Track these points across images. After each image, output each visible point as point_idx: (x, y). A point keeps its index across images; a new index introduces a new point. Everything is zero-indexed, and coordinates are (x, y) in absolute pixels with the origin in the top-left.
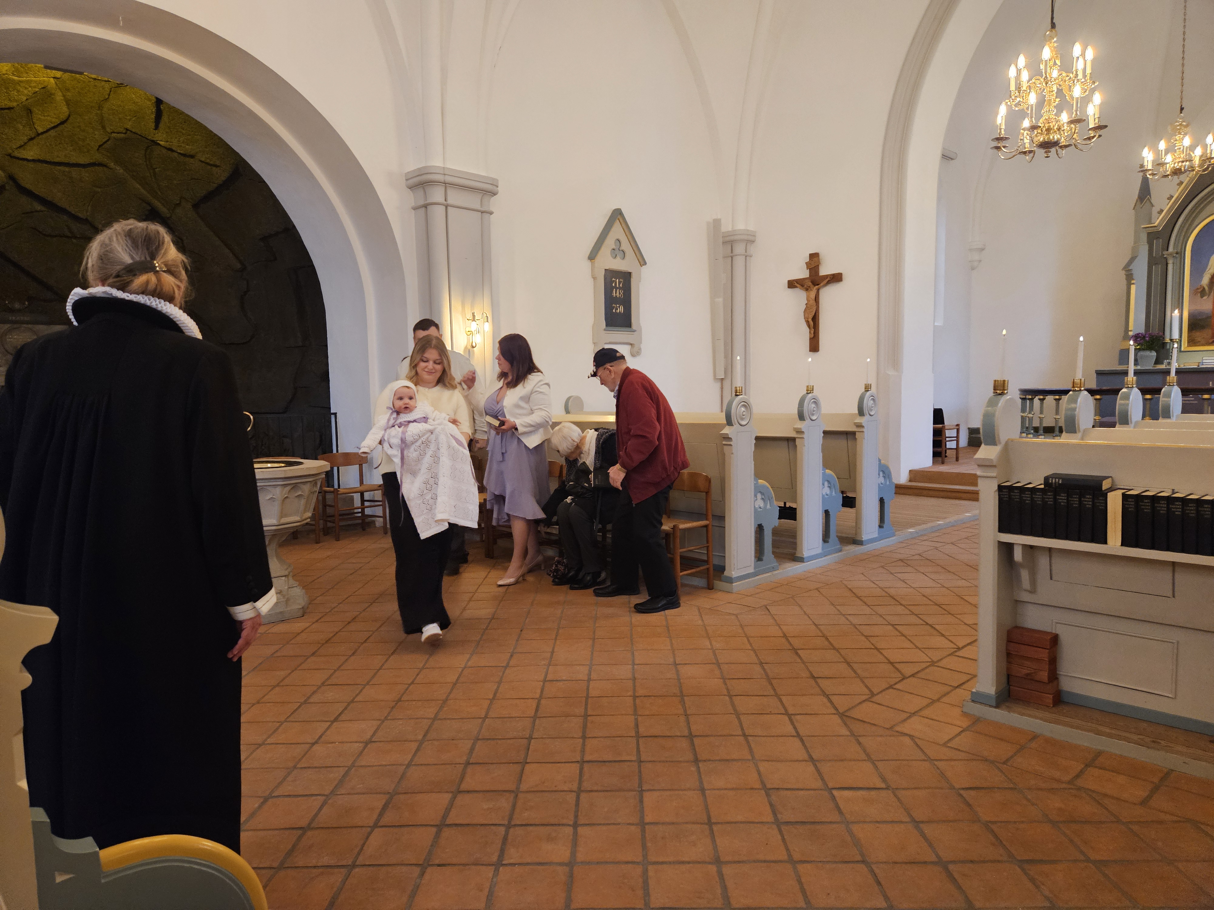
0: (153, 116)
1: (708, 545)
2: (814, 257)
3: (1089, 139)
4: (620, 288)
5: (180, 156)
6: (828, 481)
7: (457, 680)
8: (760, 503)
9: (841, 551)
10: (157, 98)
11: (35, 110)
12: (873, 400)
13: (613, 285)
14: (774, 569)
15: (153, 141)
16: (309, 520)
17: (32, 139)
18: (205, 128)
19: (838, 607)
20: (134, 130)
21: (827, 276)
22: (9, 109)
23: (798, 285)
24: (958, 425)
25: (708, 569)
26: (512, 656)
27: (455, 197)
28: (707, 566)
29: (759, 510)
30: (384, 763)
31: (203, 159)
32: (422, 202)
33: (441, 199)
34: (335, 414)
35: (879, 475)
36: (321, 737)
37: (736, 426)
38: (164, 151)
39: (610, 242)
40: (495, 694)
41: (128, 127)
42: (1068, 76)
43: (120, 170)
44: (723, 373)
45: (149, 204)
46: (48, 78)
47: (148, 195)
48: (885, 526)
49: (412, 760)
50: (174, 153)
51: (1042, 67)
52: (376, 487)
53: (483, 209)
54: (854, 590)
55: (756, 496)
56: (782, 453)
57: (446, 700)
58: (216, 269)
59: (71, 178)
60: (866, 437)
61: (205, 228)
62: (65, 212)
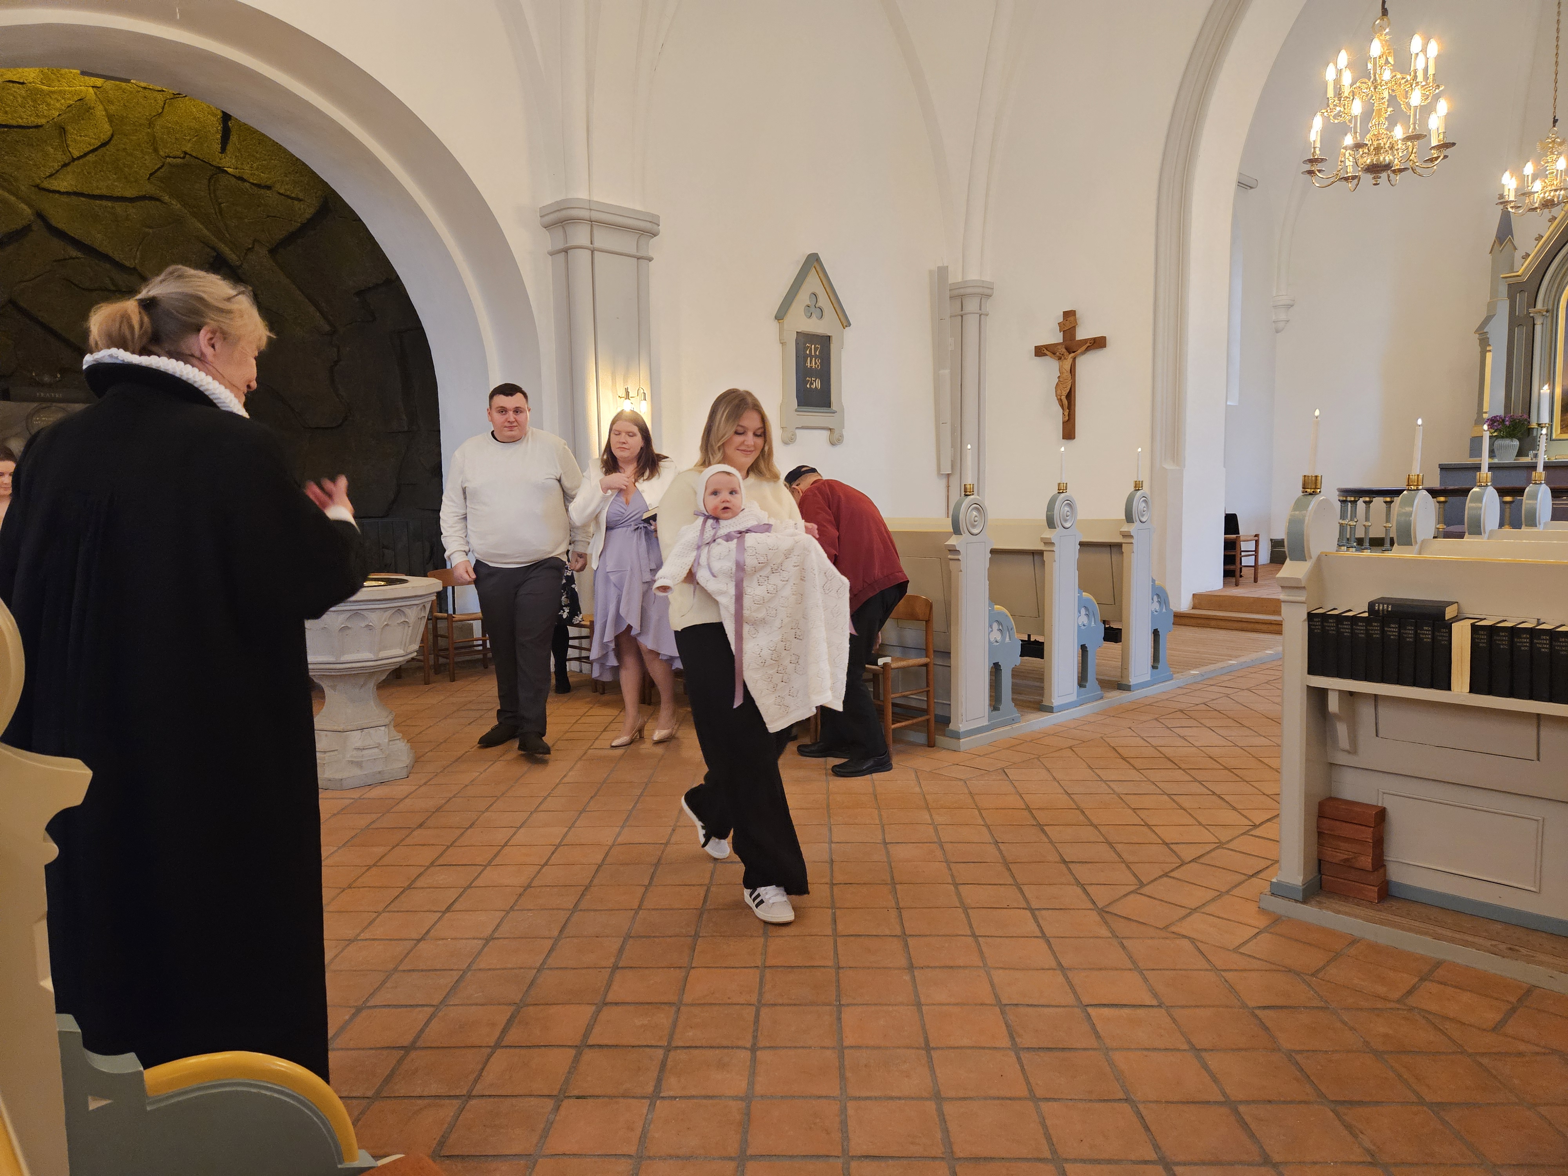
0: (219, 136)
1: (928, 689)
2: (1069, 315)
3: (1432, 160)
4: (816, 357)
5: (253, 187)
6: (1086, 607)
8: (996, 635)
9: (1102, 698)
10: (223, 112)
11: (69, 128)
12: (1145, 501)
13: (808, 352)
14: (1013, 721)
15: (219, 168)
16: (415, 654)
17: (65, 165)
18: (285, 151)
19: (1096, 770)
20: (194, 154)
21: (1085, 341)
22: (37, 127)
23: (1047, 353)
24: (1256, 536)
25: (928, 720)
27: (603, 239)
28: (927, 717)
29: (995, 644)
31: (282, 191)
32: (561, 245)
33: (587, 243)
35: (1153, 599)
36: (428, 931)
37: (966, 536)
38: (233, 180)
39: (803, 298)
40: (651, 879)
41: (188, 150)
42: (1403, 78)
43: (176, 205)
44: (949, 467)
45: (213, 249)
46: (85, 87)
47: (213, 237)
49: (544, 963)
50: (245, 184)
51: (1370, 66)
53: (639, 254)
54: (1118, 749)
55: (991, 626)
56: (1024, 569)
57: (589, 887)
58: (299, 332)
59: (115, 216)
60: (1135, 550)
61: (284, 279)
62: (107, 258)
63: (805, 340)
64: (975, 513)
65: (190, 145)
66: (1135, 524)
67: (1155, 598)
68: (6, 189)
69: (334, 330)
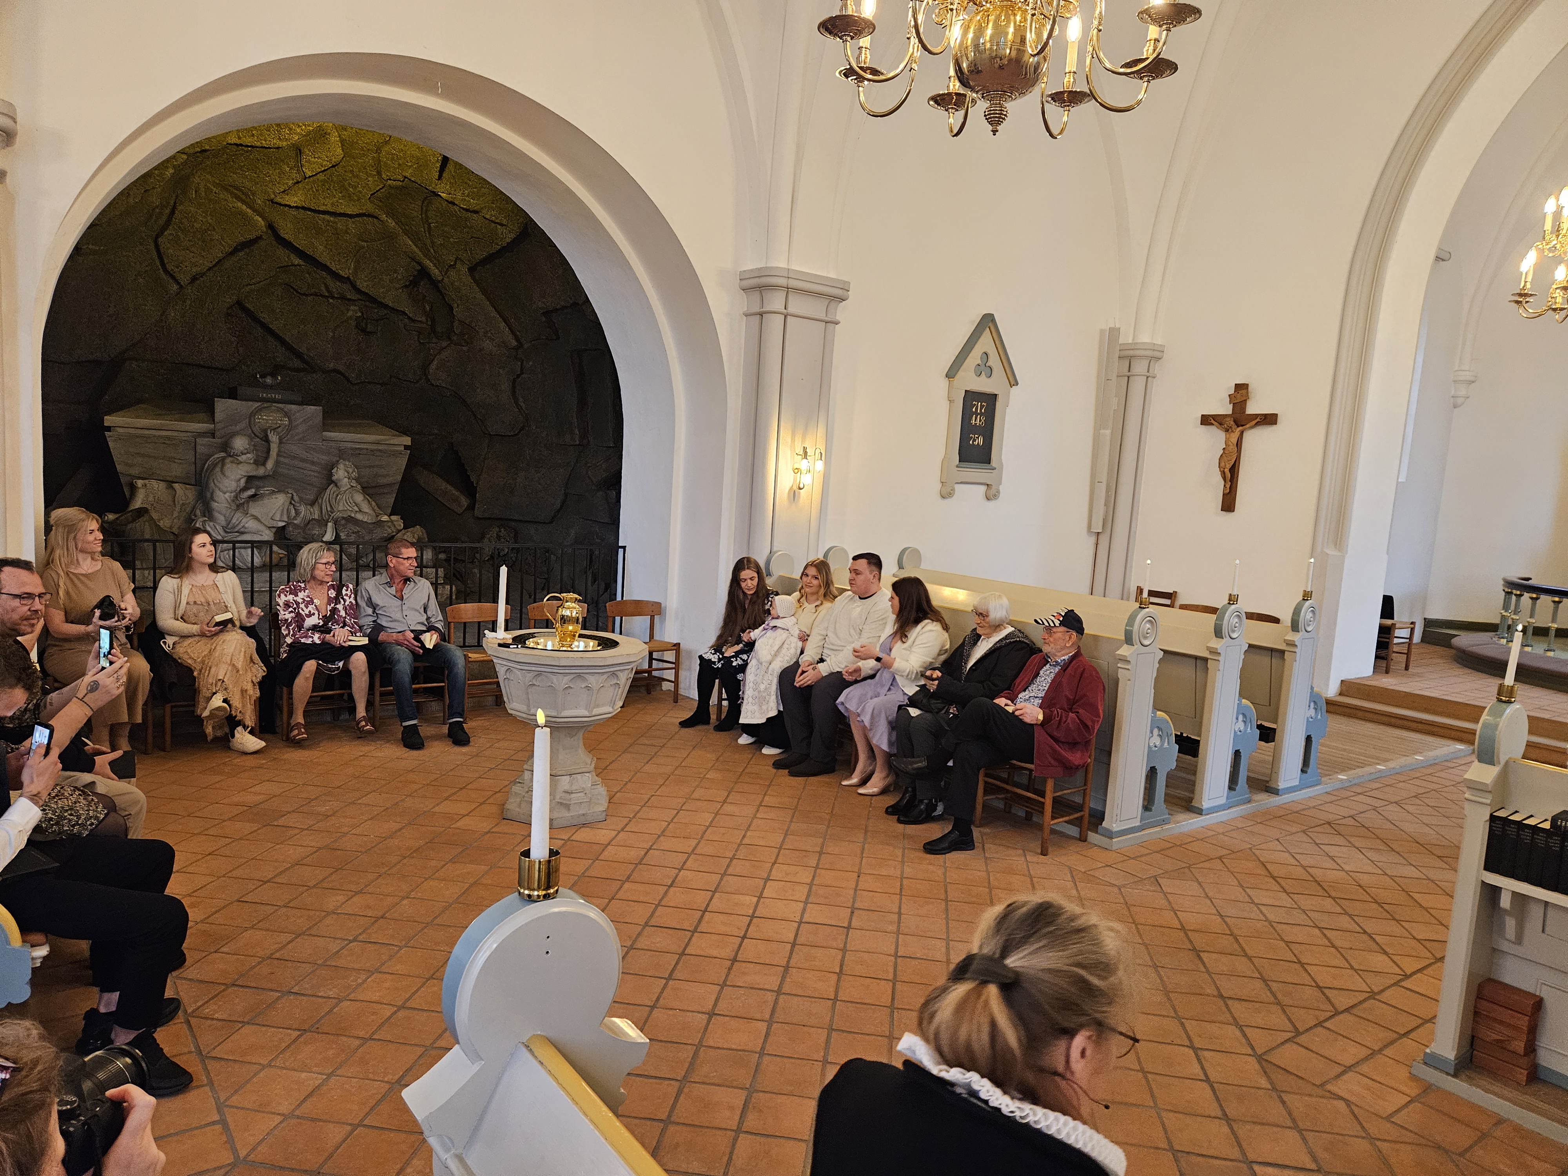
0: (437, 170)
1: (1086, 787)
2: (1241, 388)
4: (981, 414)
5: (461, 210)
6: (1243, 714)
7: (795, 939)
8: (1156, 741)
9: (1250, 801)
10: (444, 156)
11: (305, 150)
12: (1313, 611)
13: (973, 411)
14: (1164, 822)
15: (433, 192)
17: (297, 183)
19: (1248, 890)
20: (413, 179)
21: (1255, 416)
22: (278, 148)
23: (1214, 422)
24: (1412, 623)
25: (1083, 816)
26: (852, 913)
27: (797, 305)
28: (1082, 813)
29: (1154, 749)
30: (734, 1047)
31: (487, 216)
32: (757, 309)
33: (780, 307)
34: (624, 548)
35: (1309, 706)
36: (658, 999)
37: (1137, 646)
38: (444, 203)
39: (974, 356)
40: (841, 966)
41: (408, 175)
43: (392, 223)
44: (1100, 526)
45: (419, 266)
47: (419, 255)
48: (1309, 771)
49: (763, 1048)
50: (455, 207)
52: (669, 647)
53: (828, 319)
54: (1268, 866)
55: (1152, 732)
56: (1187, 671)
57: (787, 968)
58: (488, 345)
59: (336, 229)
60: (1298, 659)
61: (480, 296)
62: (325, 268)
63: (971, 397)
64: (1148, 626)
65: (410, 171)
66: (1301, 634)
67: (1312, 705)
68: (243, 202)
69: (520, 345)
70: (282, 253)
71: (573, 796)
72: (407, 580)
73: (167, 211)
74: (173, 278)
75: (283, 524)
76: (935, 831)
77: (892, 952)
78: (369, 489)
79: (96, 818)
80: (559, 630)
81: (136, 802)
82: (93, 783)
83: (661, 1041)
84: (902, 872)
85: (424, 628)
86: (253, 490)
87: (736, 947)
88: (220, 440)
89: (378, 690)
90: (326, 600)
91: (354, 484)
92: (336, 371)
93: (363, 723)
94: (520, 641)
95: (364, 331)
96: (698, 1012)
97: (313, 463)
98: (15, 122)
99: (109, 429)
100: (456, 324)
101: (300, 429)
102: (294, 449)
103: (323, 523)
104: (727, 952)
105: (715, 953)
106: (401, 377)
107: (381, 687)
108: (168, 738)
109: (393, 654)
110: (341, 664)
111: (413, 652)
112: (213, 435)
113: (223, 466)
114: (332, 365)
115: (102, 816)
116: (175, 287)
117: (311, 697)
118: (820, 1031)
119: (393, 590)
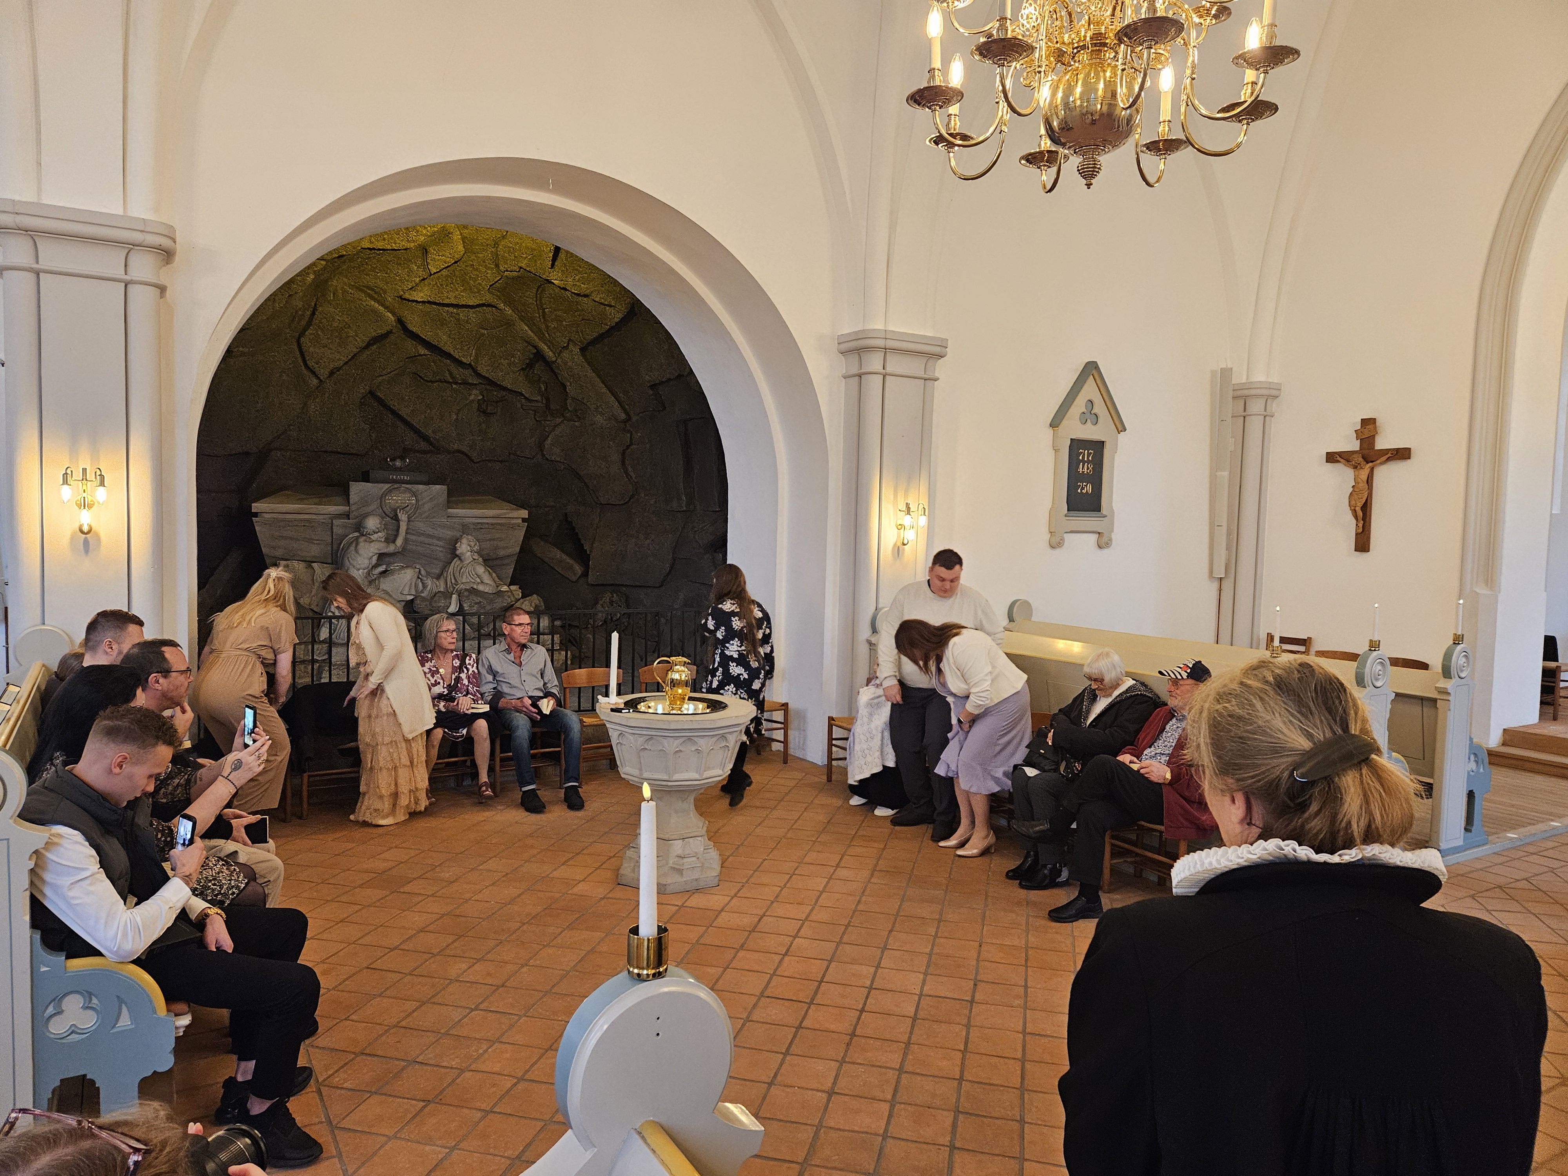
0: (551, 255)
2: (1368, 424)
4: (1088, 462)
5: (573, 295)
10: (556, 247)
11: (431, 250)
12: (1465, 656)
13: (1080, 459)
15: (548, 280)
17: (424, 279)
20: (528, 269)
21: (1386, 451)
22: (407, 249)
23: (1341, 460)
26: (975, 985)
27: (895, 364)
31: (597, 299)
32: (855, 371)
33: (879, 368)
35: (1469, 759)
36: (776, 1075)
38: (557, 290)
39: (1079, 404)
41: (523, 265)
43: (509, 311)
44: (1223, 571)
45: (534, 346)
47: (535, 337)
48: (1474, 829)
50: (567, 293)
52: (778, 707)
53: (926, 376)
57: (908, 1044)
58: (599, 419)
59: (458, 320)
60: (1452, 707)
61: (591, 374)
62: (449, 356)
63: (1077, 445)
65: (525, 262)
66: (1453, 681)
67: (1473, 757)
68: (375, 300)
69: (629, 418)
70: (409, 344)
71: (685, 860)
72: (524, 646)
73: (309, 313)
74: (314, 373)
75: (412, 597)
76: (1062, 897)
77: (1020, 1029)
78: (490, 561)
79: (238, 887)
80: (669, 693)
81: (275, 869)
82: (236, 852)
83: (781, 1121)
84: (1027, 942)
85: (541, 694)
86: (384, 566)
87: (855, 1021)
88: (354, 521)
89: (498, 755)
90: (450, 670)
91: (476, 556)
92: (459, 451)
93: (484, 788)
94: (632, 705)
95: (484, 412)
96: (817, 1090)
97: (439, 539)
98: (175, 242)
99: (256, 515)
100: (569, 401)
101: (427, 507)
102: (421, 526)
103: (447, 595)
104: (844, 1026)
105: (832, 1027)
106: (518, 453)
107: (501, 753)
108: (305, 806)
109: (512, 721)
110: (465, 732)
111: (532, 719)
112: (347, 516)
113: (357, 545)
114: (456, 447)
115: (243, 886)
116: (315, 381)
117: (436, 764)
118: (945, 1113)
119: (511, 657)
